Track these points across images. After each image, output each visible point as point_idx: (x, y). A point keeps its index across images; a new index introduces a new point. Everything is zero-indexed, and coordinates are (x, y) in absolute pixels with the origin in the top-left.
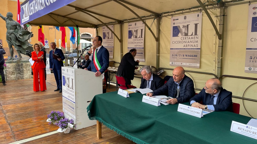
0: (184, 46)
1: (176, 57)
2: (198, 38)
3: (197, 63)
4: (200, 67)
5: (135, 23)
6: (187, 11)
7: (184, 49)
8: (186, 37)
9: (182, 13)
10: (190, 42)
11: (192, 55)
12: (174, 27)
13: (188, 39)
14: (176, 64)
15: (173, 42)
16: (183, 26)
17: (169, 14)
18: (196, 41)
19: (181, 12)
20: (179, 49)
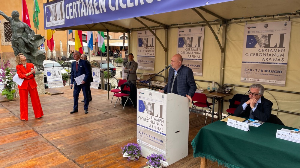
0: (263, 59)
1: (250, 72)
2: (284, 51)
3: (281, 80)
4: (286, 85)
5: (189, 28)
6: (270, 17)
7: (263, 63)
8: (267, 48)
9: (261, 20)
10: (272, 55)
11: (275, 71)
12: (248, 36)
13: (269, 51)
14: (250, 80)
15: (247, 55)
16: (262, 36)
17: (242, 20)
18: (281, 54)
19: (260, 18)
20: (255, 63)
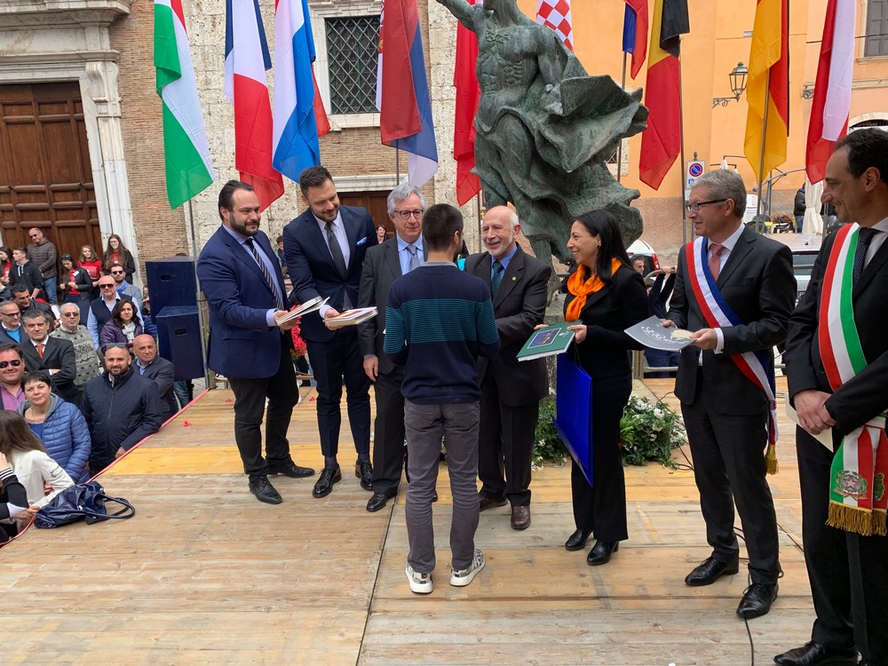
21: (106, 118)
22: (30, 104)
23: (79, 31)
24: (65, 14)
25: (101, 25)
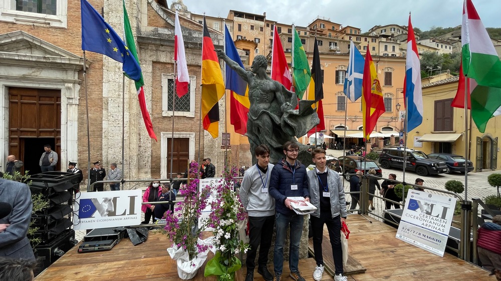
21: (71, 104)
22: (35, 96)
23: (64, 72)
24: (58, 65)
25: (75, 70)
